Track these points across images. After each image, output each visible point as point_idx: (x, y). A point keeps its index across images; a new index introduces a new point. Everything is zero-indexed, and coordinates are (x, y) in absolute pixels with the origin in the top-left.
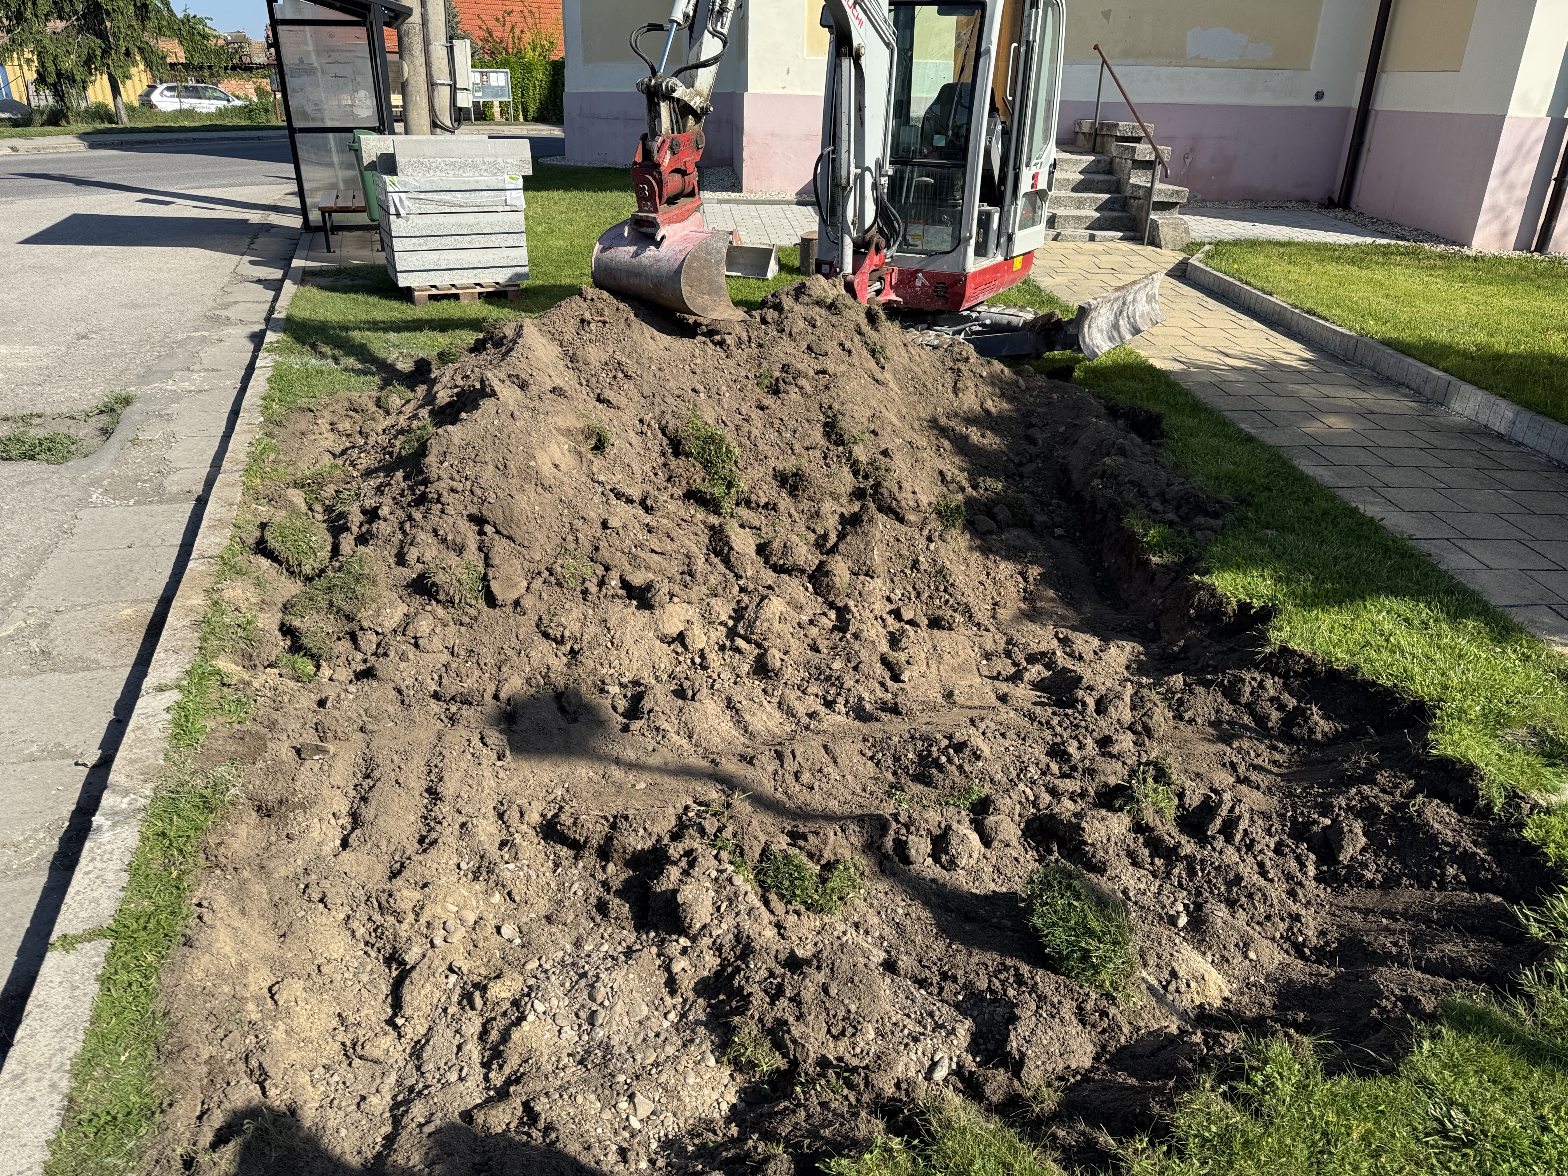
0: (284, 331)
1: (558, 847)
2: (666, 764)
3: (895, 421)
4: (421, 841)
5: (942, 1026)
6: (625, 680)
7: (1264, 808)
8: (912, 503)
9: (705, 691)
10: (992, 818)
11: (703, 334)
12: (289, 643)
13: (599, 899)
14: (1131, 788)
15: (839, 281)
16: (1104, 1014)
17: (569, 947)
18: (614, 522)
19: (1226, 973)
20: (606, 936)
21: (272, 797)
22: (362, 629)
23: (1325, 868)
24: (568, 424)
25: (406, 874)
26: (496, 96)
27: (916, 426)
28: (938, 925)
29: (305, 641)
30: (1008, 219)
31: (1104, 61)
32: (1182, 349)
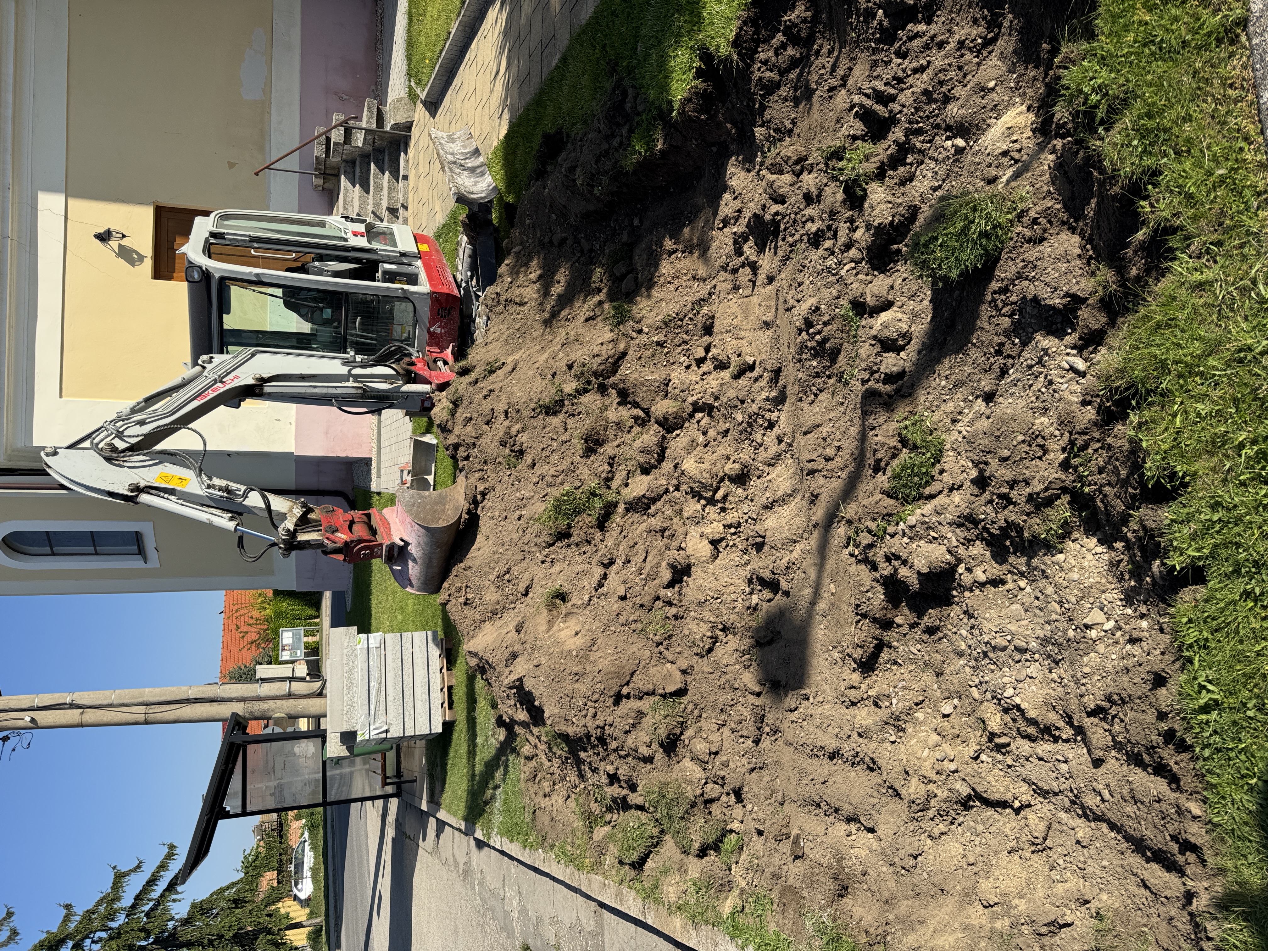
0: (474, 824)
1: (881, 660)
2: (816, 565)
3: (545, 356)
4: (872, 770)
5: (1040, 359)
6: (747, 590)
7: (868, 66)
8: (611, 346)
9: (758, 527)
10: (868, 299)
11: (476, 508)
12: (712, 852)
13: (924, 632)
14: (846, 181)
15: (437, 396)
16: (1035, 221)
17: (962, 662)
18: (621, 591)
19: (1006, 107)
20: (954, 630)
21: (832, 886)
22: (702, 795)
23: (920, 15)
24: (544, 622)
25: (897, 786)
26: (300, 639)
27: (550, 337)
28: (957, 352)
29: (710, 841)
30: (389, 256)
31: (267, 167)
32: (492, 110)
